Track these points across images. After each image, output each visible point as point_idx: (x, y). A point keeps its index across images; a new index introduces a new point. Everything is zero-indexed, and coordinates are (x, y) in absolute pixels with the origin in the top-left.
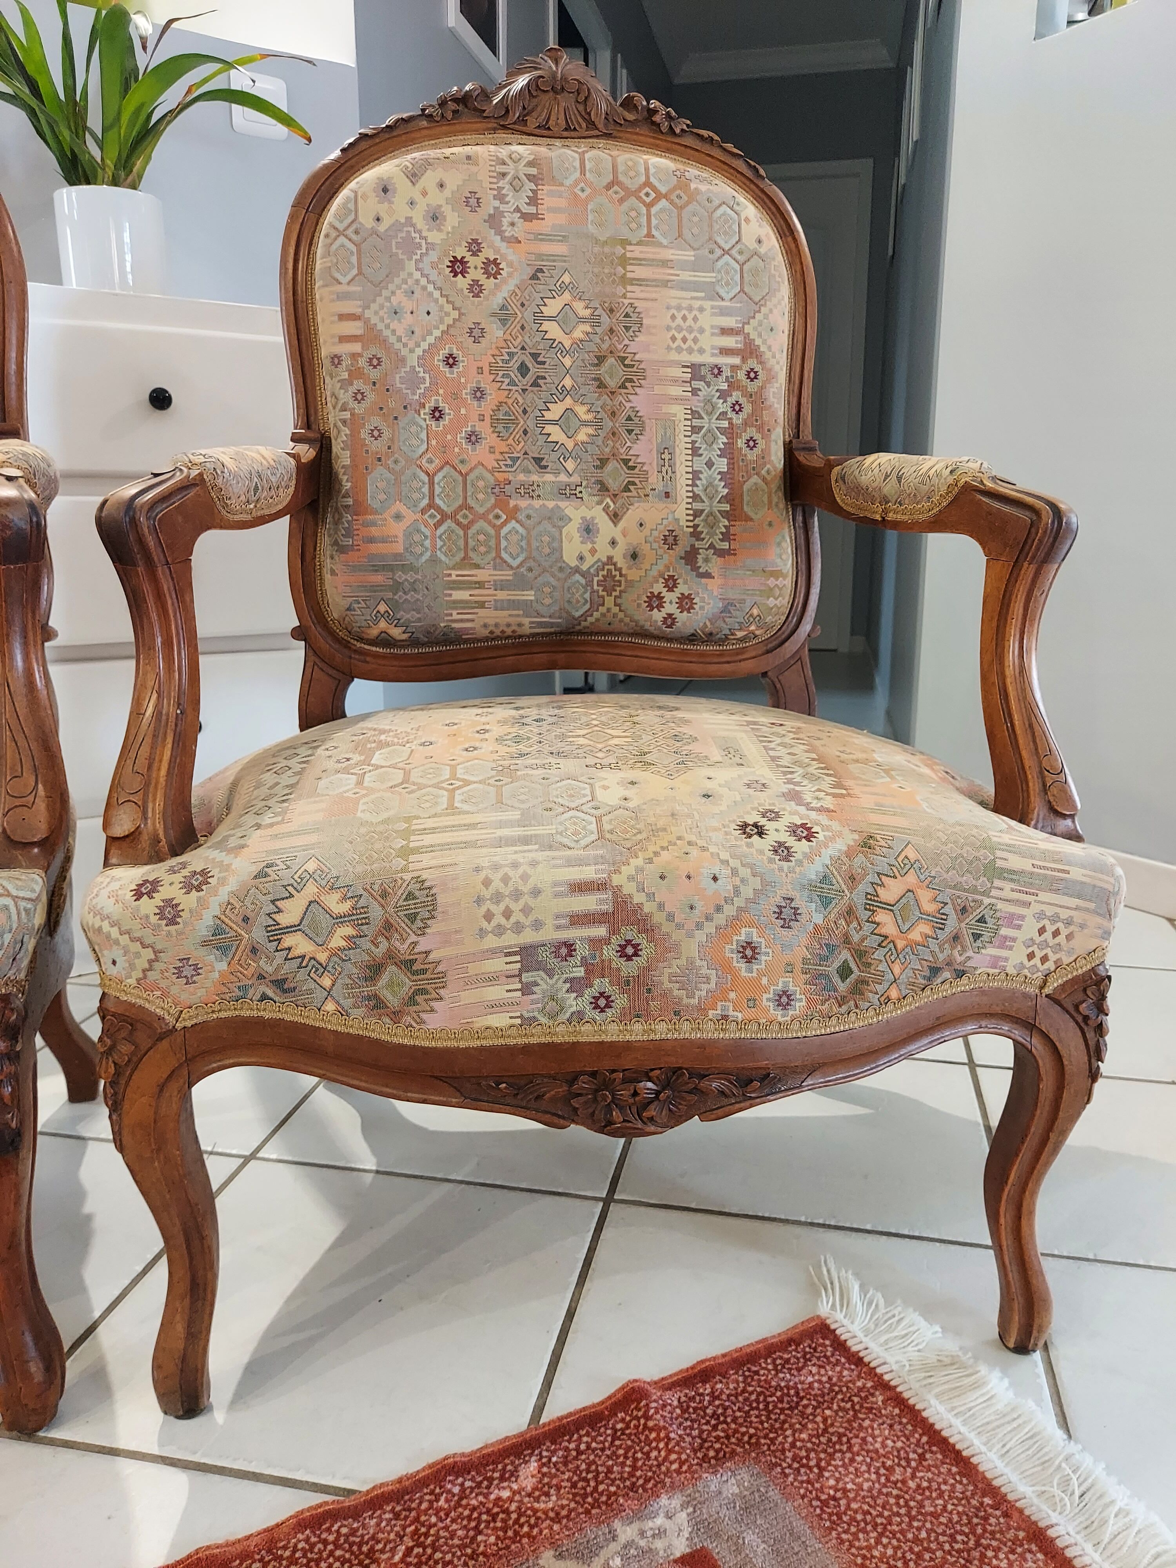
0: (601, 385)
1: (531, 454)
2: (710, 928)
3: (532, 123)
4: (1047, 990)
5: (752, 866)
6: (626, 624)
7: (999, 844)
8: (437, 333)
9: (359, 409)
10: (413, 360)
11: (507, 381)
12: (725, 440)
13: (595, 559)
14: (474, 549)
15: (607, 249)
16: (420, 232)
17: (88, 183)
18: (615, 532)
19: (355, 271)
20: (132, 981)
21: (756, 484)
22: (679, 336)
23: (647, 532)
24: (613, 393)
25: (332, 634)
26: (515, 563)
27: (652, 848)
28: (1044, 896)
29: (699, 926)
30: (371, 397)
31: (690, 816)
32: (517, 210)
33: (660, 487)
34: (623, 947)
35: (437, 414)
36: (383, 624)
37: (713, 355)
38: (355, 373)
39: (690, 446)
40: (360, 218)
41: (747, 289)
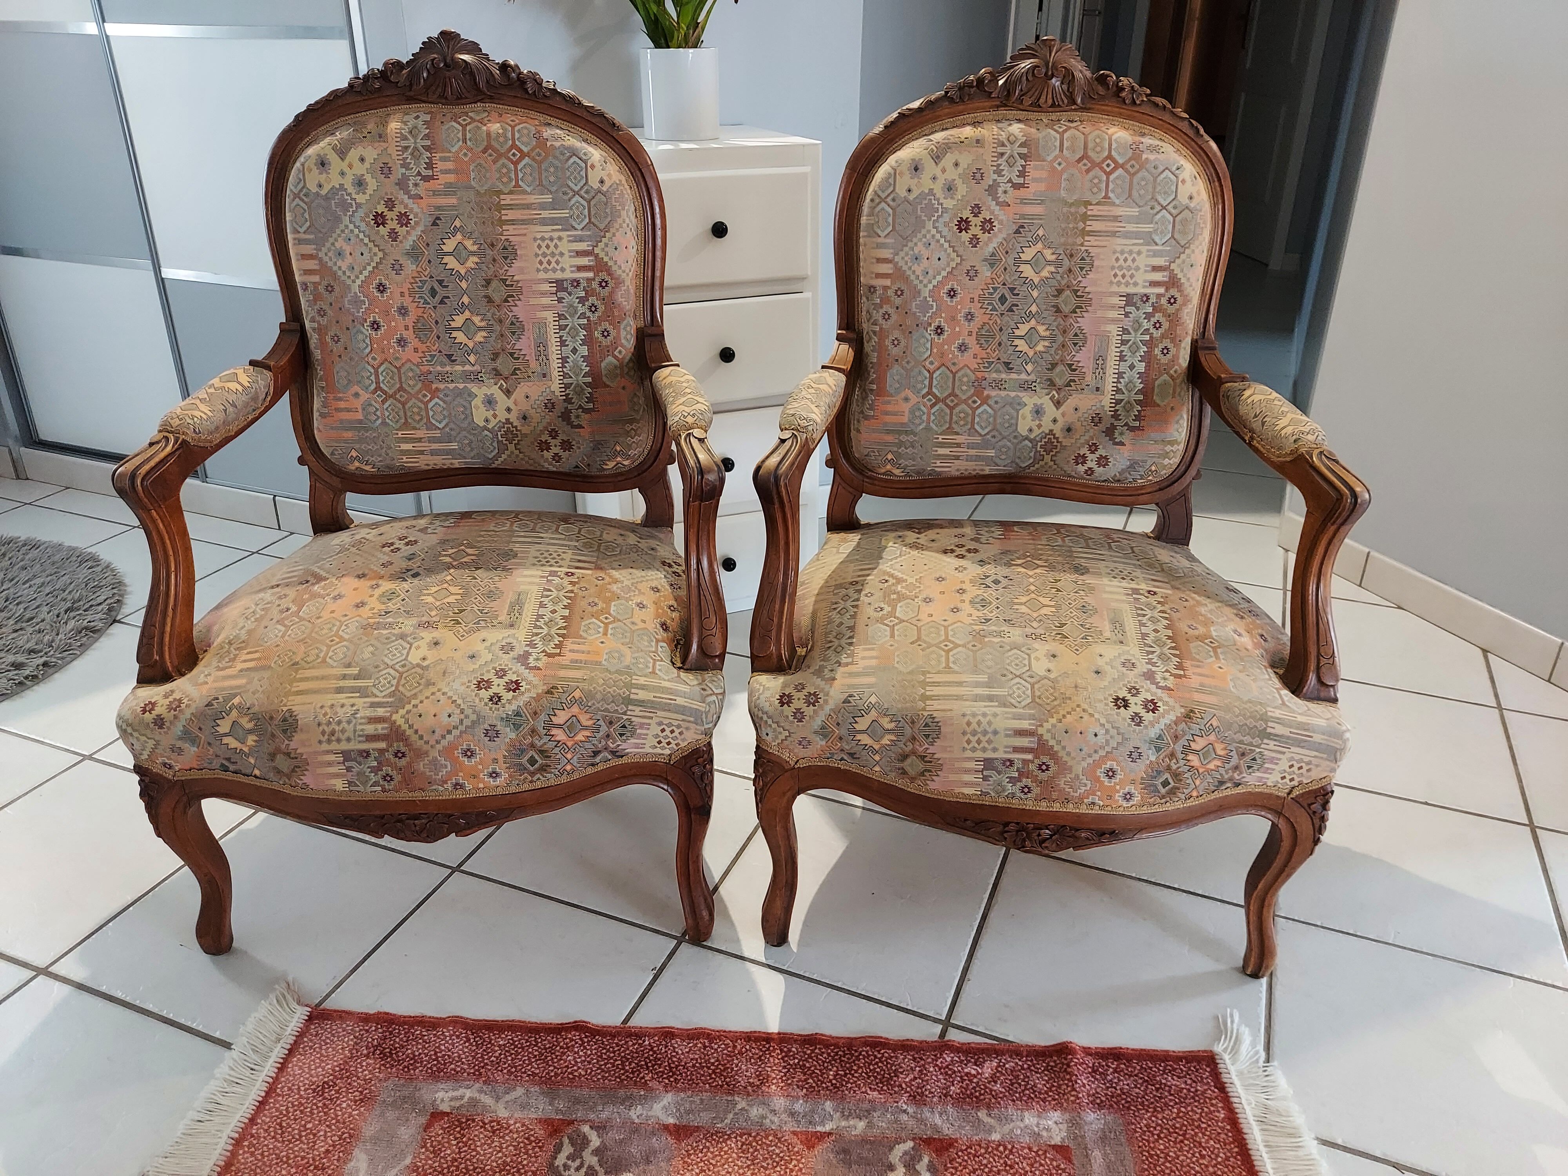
0: (1058, 310)
1: (1002, 360)
2: (1090, 760)
3: (1028, 99)
4: (1292, 795)
5: (1117, 728)
6: (1058, 473)
7: (1272, 717)
8: (944, 273)
9: (886, 325)
11: (990, 307)
12: (1146, 349)
13: (1041, 431)
14: (956, 422)
15: (1073, 210)
16: (938, 200)
17: (667, 46)
18: (1058, 414)
19: (890, 228)
21: (1165, 380)
22: (1120, 273)
23: (1080, 414)
24: (1065, 316)
26: (983, 432)
27: (1062, 712)
29: (1084, 759)
30: (894, 317)
31: (1085, 689)
32: (1010, 181)
33: (1093, 384)
34: (1040, 766)
35: (939, 331)
36: (888, 466)
37: (1144, 287)
38: (885, 300)
39: (1118, 354)
40: (897, 190)
41: (1176, 236)
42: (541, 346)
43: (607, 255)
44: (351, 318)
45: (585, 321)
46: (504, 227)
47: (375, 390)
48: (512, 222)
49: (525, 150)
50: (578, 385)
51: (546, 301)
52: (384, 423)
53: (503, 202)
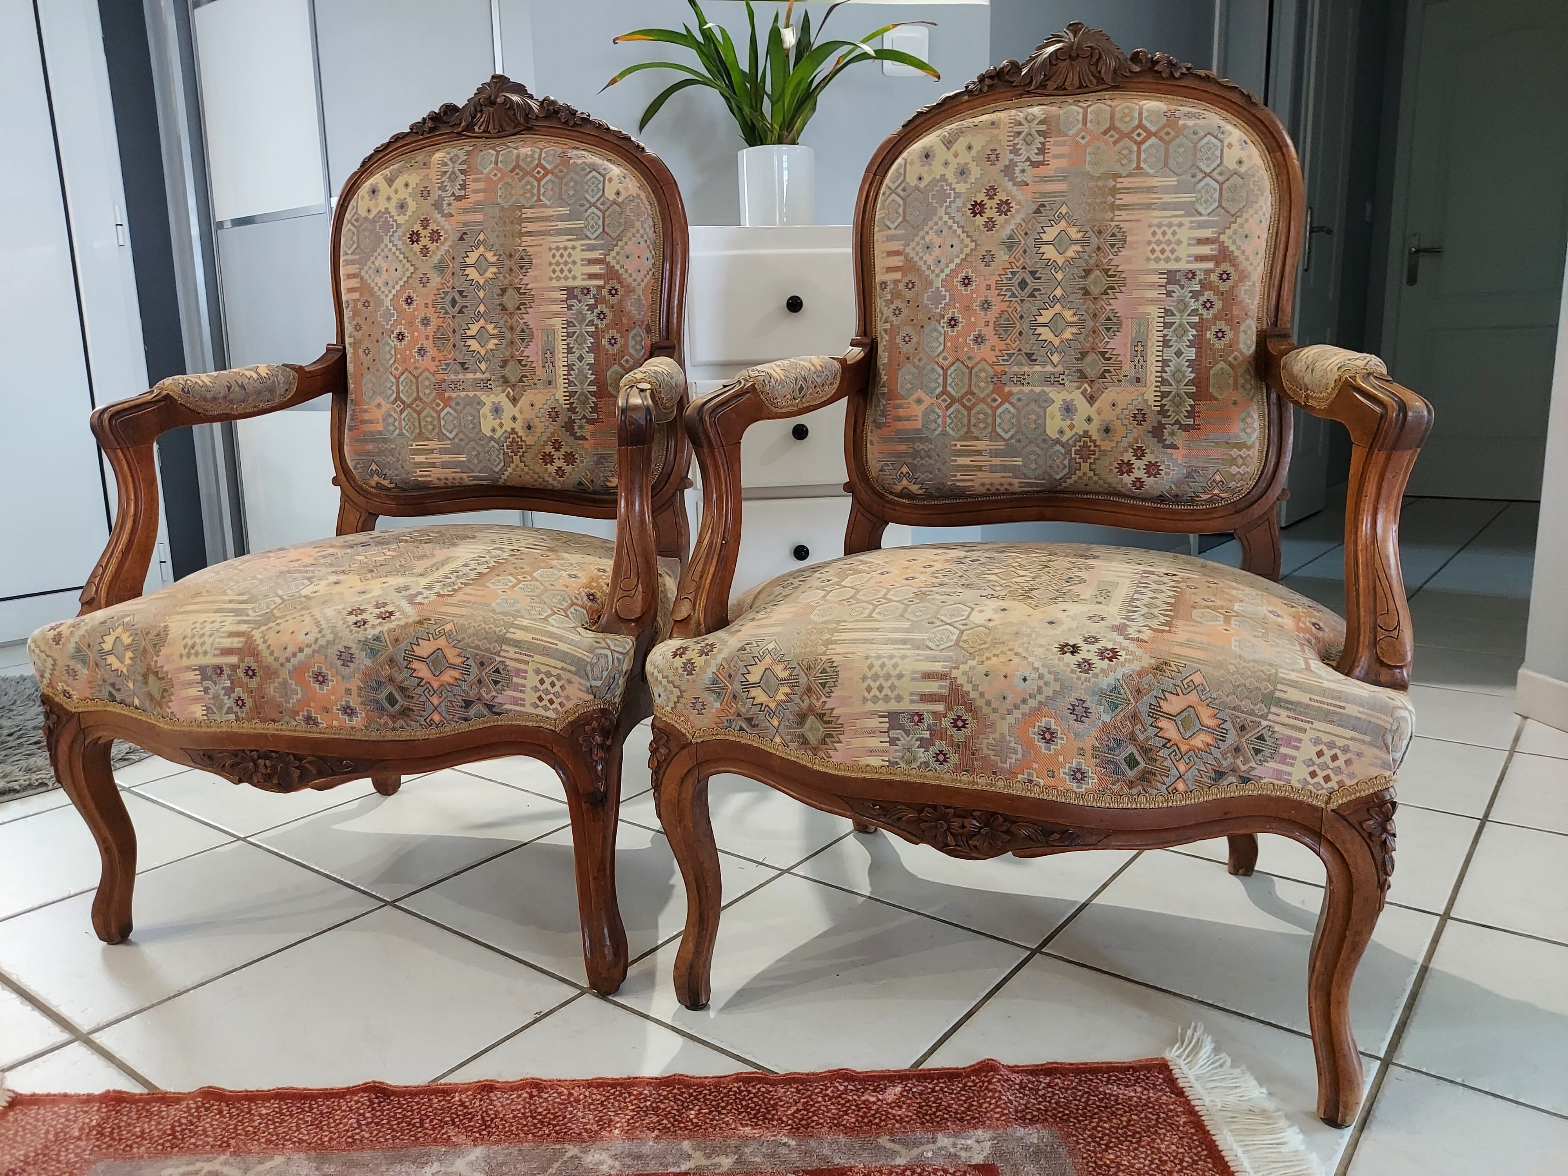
0: (1087, 293)
1: (1024, 351)
2: (1017, 714)
3: (1051, 85)
4: (1333, 805)
5: (1056, 674)
6: (1101, 486)
7: (1284, 679)
8: (957, 261)
9: (896, 321)
10: (938, 283)
11: (1009, 294)
12: (1195, 333)
13: (1073, 432)
14: (975, 425)
15: (1100, 184)
16: (950, 185)
17: (762, 144)
18: (1092, 411)
19: (901, 219)
20: (669, 709)
21: (1222, 369)
22: (1158, 249)
23: (1118, 410)
24: (1096, 299)
25: (872, 488)
26: (1007, 436)
27: (987, 655)
28: (1317, 725)
29: (1010, 712)
30: (905, 312)
31: (1028, 636)
32: (1028, 159)
33: (1132, 373)
34: (955, 721)
35: (953, 322)
36: (905, 482)
37: (1188, 262)
38: (896, 295)
39: (1161, 339)
40: (908, 180)
41: (1224, 205)
42: (549, 352)
43: (618, 263)
44: (381, 330)
45: (593, 329)
46: (523, 239)
47: (396, 400)
48: (530, 234)
49: (549, 167)
50: (582, 394)
51: (556, 308)
52: (401, 434)
53: (524, 216)
